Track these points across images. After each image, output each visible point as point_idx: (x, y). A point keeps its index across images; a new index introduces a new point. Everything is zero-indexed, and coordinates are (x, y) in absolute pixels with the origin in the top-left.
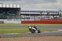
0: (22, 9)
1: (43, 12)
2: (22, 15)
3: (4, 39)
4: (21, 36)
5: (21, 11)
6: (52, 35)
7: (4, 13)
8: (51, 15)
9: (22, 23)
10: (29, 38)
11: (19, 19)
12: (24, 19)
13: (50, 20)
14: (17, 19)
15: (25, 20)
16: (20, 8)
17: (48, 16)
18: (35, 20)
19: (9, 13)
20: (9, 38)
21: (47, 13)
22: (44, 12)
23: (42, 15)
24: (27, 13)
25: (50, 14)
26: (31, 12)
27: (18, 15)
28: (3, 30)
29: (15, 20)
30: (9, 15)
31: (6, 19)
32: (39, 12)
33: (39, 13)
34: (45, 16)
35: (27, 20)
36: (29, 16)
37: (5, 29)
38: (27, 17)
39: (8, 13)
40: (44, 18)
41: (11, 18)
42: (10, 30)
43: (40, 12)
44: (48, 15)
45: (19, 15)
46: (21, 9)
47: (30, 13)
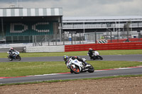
0: (65, 19)
1: (114, 23)
2: (66, 32)
3: (28, 87)
4: (65, 79)
5: (65, 24)
6: (136, 75)
7: (26, 28)
8: (134, 29)
9: (66, 51)
10: (84, 83)
11: (59, 41)
12: (71, 40)
13: (132, 40)
14: (55, 41)
15: (74, 43)
16: (61, 17)
17: (126, 33)
18: (96, 41)
19: (37, 27)
20: (37, 86)
21: (123, 25)
22: (118, 23)
23: (112, 29)
24: (77, 27)
25: (131, 26)
26: (86, 23)
27: (56, 31)
28: (25, 67)
29: (51, 43)
30: (36, 33)
31: (31, 41)
32: (104, 23)
33: (105, 26)
34: (120, 33)
35: (77, 43)
36: (82, 34)
37: (30, 64)
38: (78, 35)
39: (34, 28)
40: (118, 36)
41: (41, 40)
42: (40, 66)
43: (107, 23)
44: (125, 29)
45: (58, 33)
46: (63, 18)
47: (84, 27)
